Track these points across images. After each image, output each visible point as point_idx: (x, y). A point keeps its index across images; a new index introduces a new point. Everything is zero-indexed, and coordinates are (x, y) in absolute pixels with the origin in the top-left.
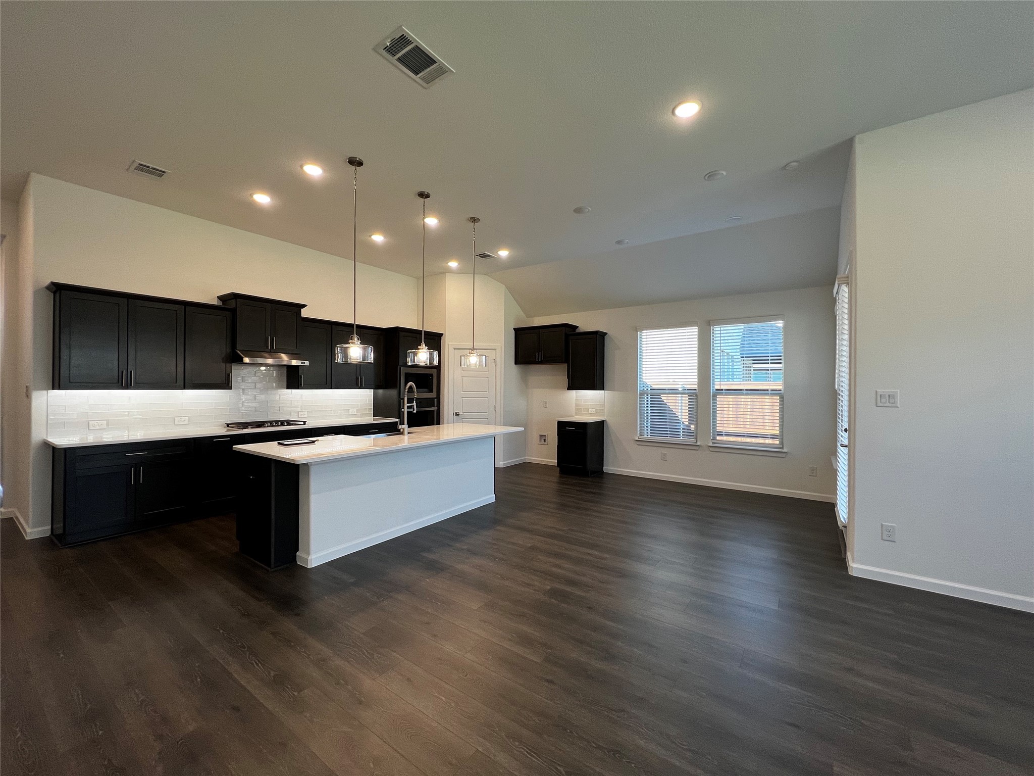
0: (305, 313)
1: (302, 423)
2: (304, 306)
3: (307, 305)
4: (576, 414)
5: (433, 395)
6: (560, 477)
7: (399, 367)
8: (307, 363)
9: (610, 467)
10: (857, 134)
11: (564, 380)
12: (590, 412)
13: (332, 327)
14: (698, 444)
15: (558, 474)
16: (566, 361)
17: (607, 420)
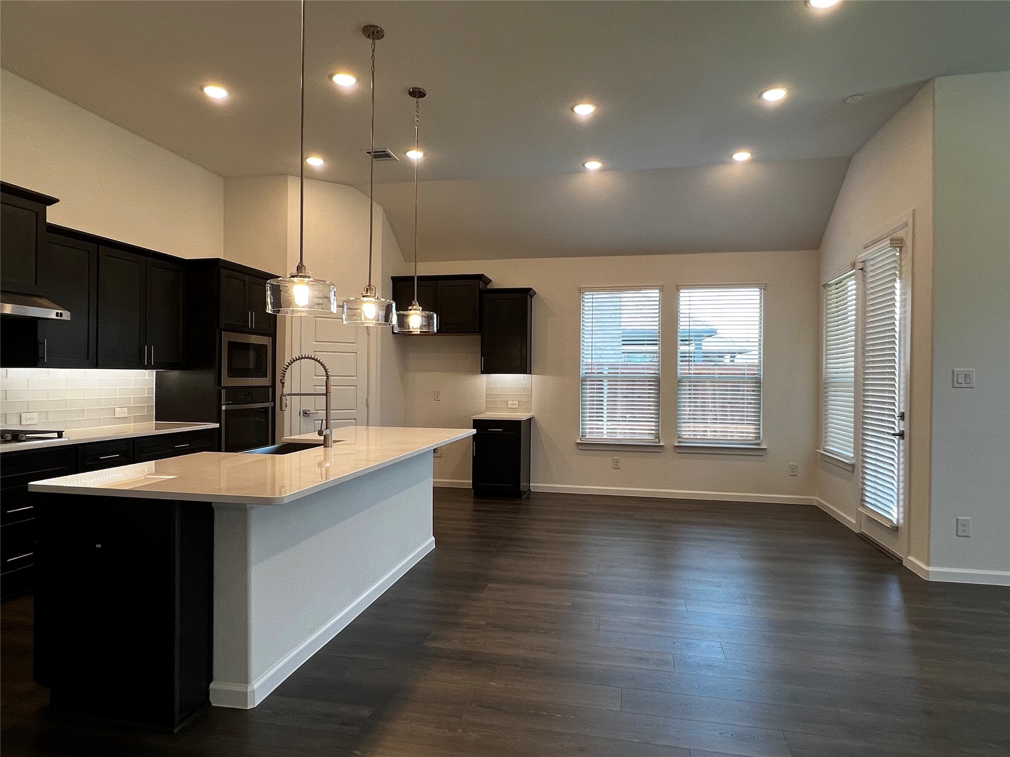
0: (54, 216)
1: (56, 435)
2: (52, 201)
3: (57, 201)
4: (488, 409)
5: (264, 382)
6: (475, 502)
7: (218, 331)
8: (66, 316)
9: (538, 485)
10: (937, 76)
11: (476, 358)
12: (510, 406)
13: (98, 248)
14: (662, 444)
15: (472, 500)
16: (480, 331)
17: (535, 416)
